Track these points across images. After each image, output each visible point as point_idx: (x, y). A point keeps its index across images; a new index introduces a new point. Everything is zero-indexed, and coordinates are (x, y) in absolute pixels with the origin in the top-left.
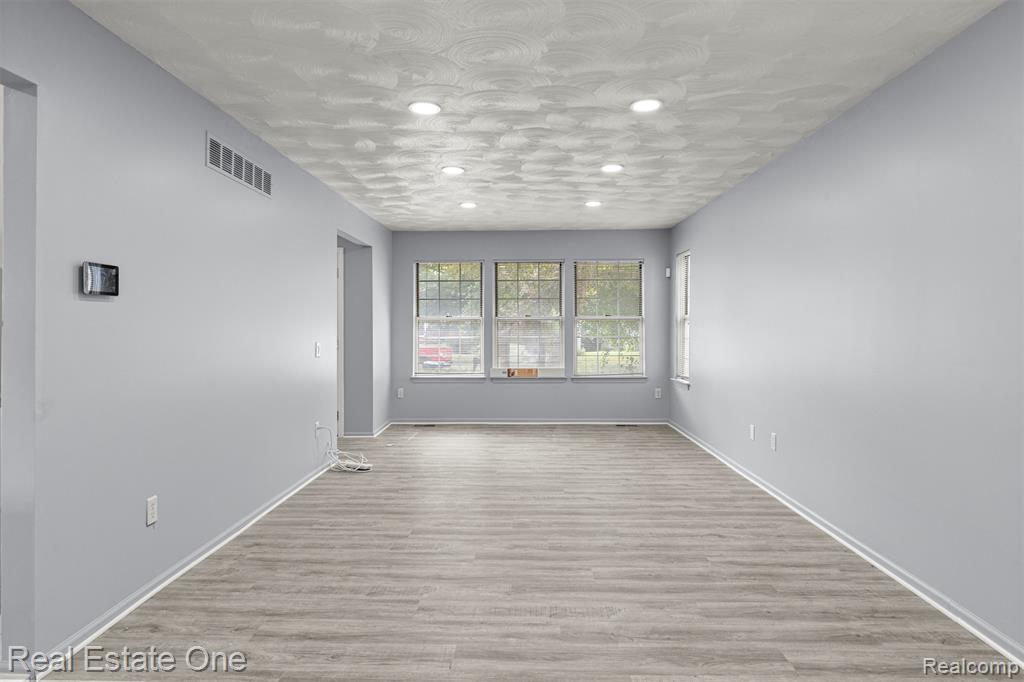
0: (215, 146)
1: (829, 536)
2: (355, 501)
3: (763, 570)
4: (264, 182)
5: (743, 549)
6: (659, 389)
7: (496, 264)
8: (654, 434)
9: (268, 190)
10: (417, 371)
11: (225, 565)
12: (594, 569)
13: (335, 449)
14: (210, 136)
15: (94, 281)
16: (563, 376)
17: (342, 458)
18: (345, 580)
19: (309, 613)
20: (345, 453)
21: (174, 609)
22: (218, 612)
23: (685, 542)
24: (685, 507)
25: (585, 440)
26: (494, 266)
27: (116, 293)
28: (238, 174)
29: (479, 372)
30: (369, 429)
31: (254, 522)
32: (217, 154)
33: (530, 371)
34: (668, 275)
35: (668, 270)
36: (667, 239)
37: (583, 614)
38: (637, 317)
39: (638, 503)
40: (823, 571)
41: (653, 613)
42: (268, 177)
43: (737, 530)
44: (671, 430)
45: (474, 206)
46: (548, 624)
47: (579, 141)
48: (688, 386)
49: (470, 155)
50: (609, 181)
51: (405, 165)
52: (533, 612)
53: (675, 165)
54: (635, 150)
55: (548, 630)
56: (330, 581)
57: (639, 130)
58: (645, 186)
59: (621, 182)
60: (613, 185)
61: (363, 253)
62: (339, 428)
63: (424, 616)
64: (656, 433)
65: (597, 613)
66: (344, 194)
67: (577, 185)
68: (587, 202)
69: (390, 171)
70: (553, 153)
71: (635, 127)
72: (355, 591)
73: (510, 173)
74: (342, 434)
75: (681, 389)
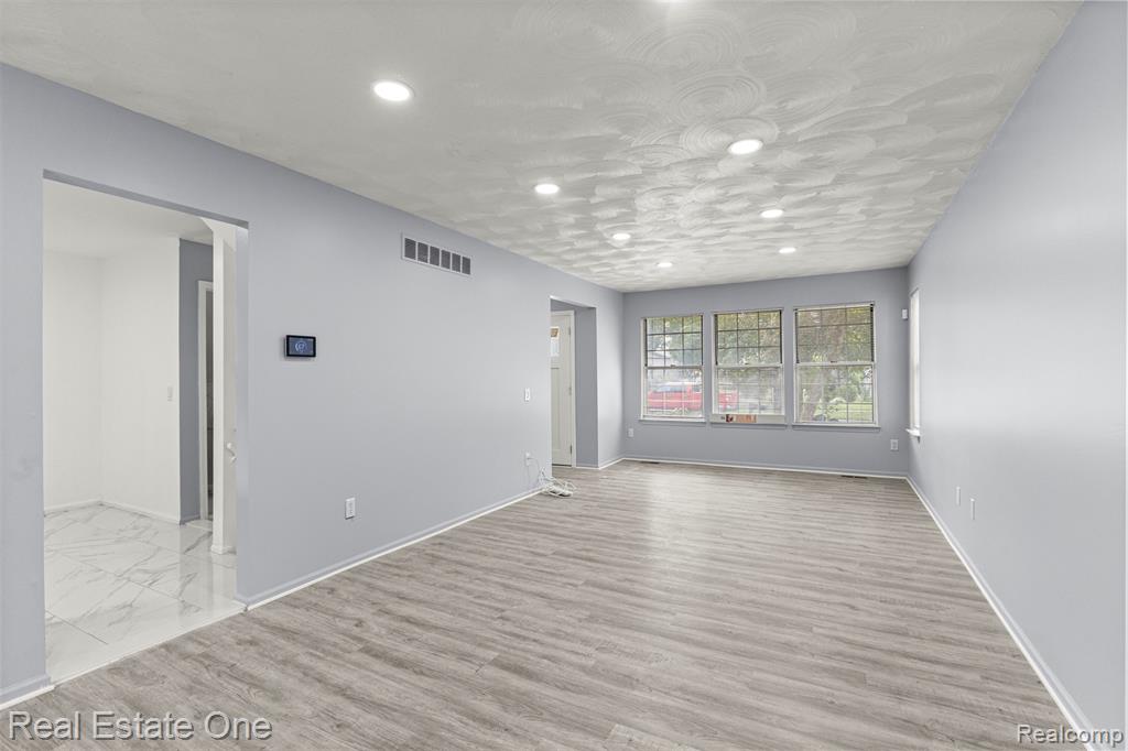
0: (410, 244)
1: (1008, 634)
2: (537, 521)
3: (870, 654)
4: (463, 265)
5: (868, 627)
6: (896, 441)
7: (716, 316)
8: (880, 488)
9: (467, 270)
10: (644, 414)
11: (409, 556)
12: (679, 615)
13: (549, 476)
14: (405, 237)
15: (297, 346)
16: (783, 422)
17: (556, 484)
18: (471, 582)
19: (424, 602)
20: (559, 481)
21: (356, 581)
22: (376, 589)
23: (803, 606)
24: (841, 570)
25: (794, 488)
26: (712, 318)
27: (314, 355)
28: (446, 265)
29: (698, 416)
30: (595, 462)
31: (454, 526)
32: (410, 248)
33: (748, 417)
34: (905, 317)
35: (904, 311)
36: (901, 277)
37: (628, 655)
38: (869, 363)
39: (793, 558)
40: (955, 672)
41: (696, 670)
42: (467, 262)
43: (882, 604)
44: (903, 484)
45: (670, 265)
46: (588, 656)
47: (711, 193)
48: (919, 438)
49: (623, 222)
50: (783, 226)
51: (579, 237)
52: (585, 642)
53: (843, 200)
54: (779, 192)
55: (583, 661)
56: (460, 581)
57: (764, 172)
58: (827, 225)
59: (797, 226)
60: (791, 229)
61: (585, 314)
62: (572, 460)
63: (498, 624)
64: (882, 488)
65: (642, 657)
66: (555, 266)
67: (752, 234)
68: (779, 249)
69: (571, 244)
70: (698, 208)
71: (756, 169)
72: (469, 592)
73: (675, 232)
74: (574, 465)
75: (915, 441)
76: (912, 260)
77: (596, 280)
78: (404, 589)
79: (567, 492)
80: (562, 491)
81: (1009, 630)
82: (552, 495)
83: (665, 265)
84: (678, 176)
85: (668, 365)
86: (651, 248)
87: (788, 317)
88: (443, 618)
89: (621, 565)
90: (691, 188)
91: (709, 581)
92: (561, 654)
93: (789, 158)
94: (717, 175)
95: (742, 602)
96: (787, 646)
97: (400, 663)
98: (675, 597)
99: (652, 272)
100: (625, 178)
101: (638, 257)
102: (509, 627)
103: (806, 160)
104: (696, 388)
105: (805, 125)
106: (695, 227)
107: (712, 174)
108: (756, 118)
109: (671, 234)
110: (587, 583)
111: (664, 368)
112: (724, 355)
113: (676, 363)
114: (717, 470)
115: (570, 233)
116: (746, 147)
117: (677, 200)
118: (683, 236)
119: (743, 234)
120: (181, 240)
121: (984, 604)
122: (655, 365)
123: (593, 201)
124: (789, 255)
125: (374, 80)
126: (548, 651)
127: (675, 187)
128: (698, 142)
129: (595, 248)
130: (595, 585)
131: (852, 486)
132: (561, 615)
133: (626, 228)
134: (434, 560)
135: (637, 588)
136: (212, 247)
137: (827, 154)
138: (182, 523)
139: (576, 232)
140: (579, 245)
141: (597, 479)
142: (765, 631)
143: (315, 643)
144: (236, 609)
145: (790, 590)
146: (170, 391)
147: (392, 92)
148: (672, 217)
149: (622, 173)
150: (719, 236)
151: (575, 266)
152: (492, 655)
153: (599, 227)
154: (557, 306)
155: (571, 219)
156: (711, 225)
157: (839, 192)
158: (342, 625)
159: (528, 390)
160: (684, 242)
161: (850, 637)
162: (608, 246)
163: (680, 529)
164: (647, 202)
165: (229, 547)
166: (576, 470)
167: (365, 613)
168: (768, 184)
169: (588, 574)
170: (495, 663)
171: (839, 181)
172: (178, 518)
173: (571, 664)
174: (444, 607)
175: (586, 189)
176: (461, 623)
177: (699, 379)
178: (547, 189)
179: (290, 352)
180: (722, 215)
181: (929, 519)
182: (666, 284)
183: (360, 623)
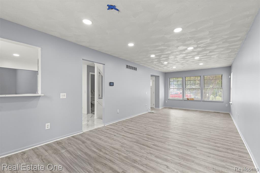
0: (127, 66)
4: (135, 69)
6: (227, 105)
9: (136, 70)
10: (170, 98)
11: (127, 120)
13: (150, 109)
14: (126, 64)
15: (111, 84)
16: (201, 100)
18: (139, 124)
20: (152, 110)
21: (119, 123)
22: (123, 124)
26: (185, 78)
27: (113, 86)
28: (133, 69)
29: (181, 99)
30: (159, 107)
32: (128, 67)
33: (192, 99)
35: (230, 76)
36: (230, 69)
38: (221, 88)
42: (136, 68)
44: (229, 114)
45: (175, 67)
46: (161, 135)
47: (184, 55)
48: (232, 104)
49: (166, 60)
50: (200, 60)
51: (157, 63)
52: (160, 133)
53: (212, 55)
54: (198, 54)
55: (160, 135)
56: (137, 124)
57: (194, 52)
58: (209, 59)
59: (202, 60)
60: (201, 60)
61: (157, 77)
62: (154, 107)
63: (145, 130)
64: (223, 114)
65: (170, 135)
66: (152, 68)
67: (193, 62)
68: (199, 64)
69: (155, 64)
70: (181, 58)
71: (193, 51)
72: (139, 126)
73: (177, 62)
74: (154, 108)
75: (231, 104)
76: (231, 65)
77: (160, 70)
78: (128, 125)
79: (154, 112)
80: (152, 112)
81: (241, 137)
82: (151, 113)
83: (174, 68)
84: (177, 53)
85: (175, 88)
86: (172, 64)
87: (202, 77)
88: (136, 129)
89: (165, 124)
90: (180, 55)
91: (182, 127)
92: (156, 134)
93: (199, 49)
94: (185, 52)
95: (189, 130)
96: (196, 136)
97: (131, 133)
98: (175, 129)
99: (172, 69)
100: (168, 54)
101: (169, 66)
102: (147, 130)
103: (203, 49)
104: (181, 93)
105: (202, 45)
106: (181, 61)
107: (184, 52)
108: (192, 44)
109: (176, 62)
110: (159, 126)
111: (174, 88)
112: (187, 85)
113: (176, 87)
114: (185, 110)
115: (156, 62)
116: (190, 48)
117: (177, 57)
118: (178, 62)
119: (191, 62)
120: (87, 65)
121: (238, 133)
122: (172, 88)
123: (161, 57)
124: (201, 65)
125: (129, 43)
126: (154, 134)
127: (177, 55)
128: (181, 48)
129: (160, 65)
130: (161, 126)
131: (216, 114)
132: (155, 130)
133: (166, 61)
134: (132, 121)
135: (169, 127)
136: (94, 67)
137: (207, 48)
138: (87, 114)
139: (157, 62)
140: (157, 64)
141: (159, 110)
142: (192, 134)
143: (117, 130)
144: (103, 125)
145: (198, 129)
146: (85, 91)
147: (131, 45)
148: (176, 59)
149: (167, 53)
150: (186, 62)
151: (156, 68)
152: (145, 133)
153: (161, 61)
154: (152, 76)
155: (156, 60)
156: (184, 60)
157: (211, 54)
158: (120, 128)
159: (146, 92)
160: (178, 63)
161: (209, 136)
162: (163, 64)
163: (177, 119)
164: (171, 57)
165: (97, 118)
166: (155, 109)
167: (123, 127)
168: (196, 53)
169: (159, 125)
170: (146, 134)
171: (210, 52)
172: (86, 113)
173: (158, 135)
174: (136, 127)
175: (160, 56)
176: (139, 129)
177: (181, 91)
178: (153, 56)
179: (110, 85)
180: (186, 59)
181: (232, 120)
182: (174, 71)
183: (123, 128)
